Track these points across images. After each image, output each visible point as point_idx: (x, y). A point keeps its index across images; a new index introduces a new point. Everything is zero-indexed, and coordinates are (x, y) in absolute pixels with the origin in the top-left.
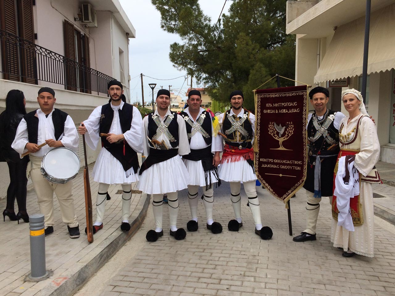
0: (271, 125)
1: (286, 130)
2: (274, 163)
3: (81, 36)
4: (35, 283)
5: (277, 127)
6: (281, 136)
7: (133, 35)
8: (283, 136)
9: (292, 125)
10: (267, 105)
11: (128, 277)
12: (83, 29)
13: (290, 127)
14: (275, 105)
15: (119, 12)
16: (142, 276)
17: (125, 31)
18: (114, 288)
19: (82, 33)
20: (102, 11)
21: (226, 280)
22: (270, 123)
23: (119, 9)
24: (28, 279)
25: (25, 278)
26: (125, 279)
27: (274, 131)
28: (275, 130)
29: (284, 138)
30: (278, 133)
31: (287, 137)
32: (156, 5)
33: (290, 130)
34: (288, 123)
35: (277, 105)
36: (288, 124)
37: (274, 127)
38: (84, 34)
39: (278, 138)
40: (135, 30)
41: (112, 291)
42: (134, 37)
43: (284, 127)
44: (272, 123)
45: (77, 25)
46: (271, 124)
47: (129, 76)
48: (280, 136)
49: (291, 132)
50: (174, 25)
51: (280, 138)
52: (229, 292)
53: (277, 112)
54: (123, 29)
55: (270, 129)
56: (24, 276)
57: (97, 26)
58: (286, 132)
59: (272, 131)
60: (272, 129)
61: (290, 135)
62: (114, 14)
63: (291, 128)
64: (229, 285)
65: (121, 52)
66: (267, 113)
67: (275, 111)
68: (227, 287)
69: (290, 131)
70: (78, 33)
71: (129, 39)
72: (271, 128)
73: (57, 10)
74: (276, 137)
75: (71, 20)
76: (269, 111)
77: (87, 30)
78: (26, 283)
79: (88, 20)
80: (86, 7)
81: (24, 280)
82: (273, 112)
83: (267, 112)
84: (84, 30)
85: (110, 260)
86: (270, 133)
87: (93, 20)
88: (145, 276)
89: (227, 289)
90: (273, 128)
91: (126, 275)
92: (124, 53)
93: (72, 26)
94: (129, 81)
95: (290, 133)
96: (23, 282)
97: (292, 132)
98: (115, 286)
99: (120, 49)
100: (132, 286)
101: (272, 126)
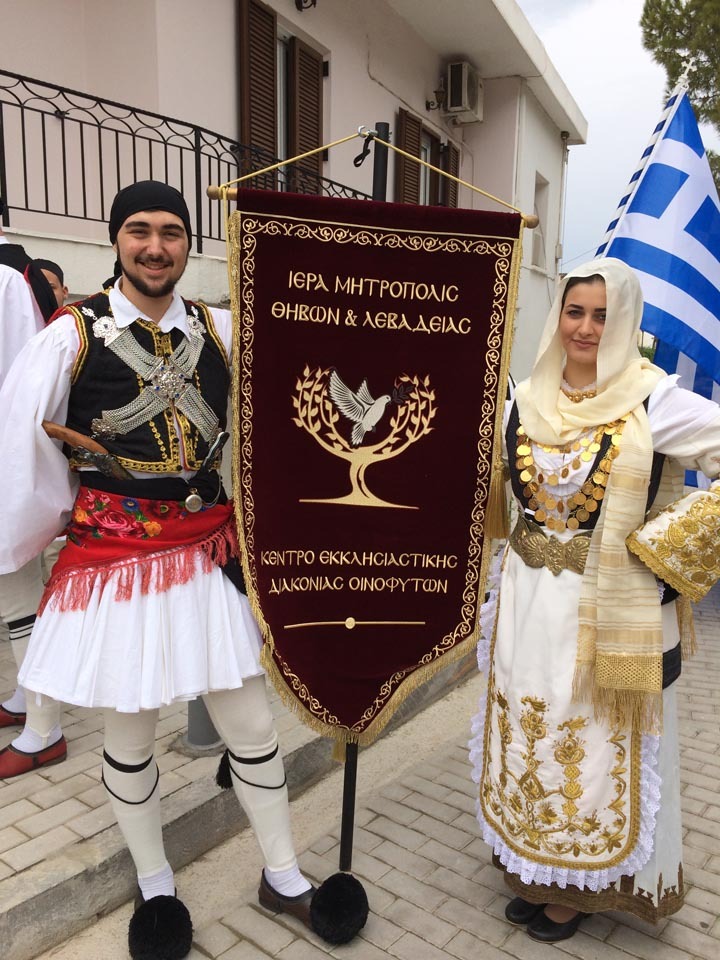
0: (308, 385)
1: (390, 411)
2: (318, 570)
3: (439, 148)
4: (189, 759)
5: (342, 394)
6: (360, 441)
7: (580, 136)
8: (371, 439)
9: (429, 389)
10: (293, 279)
11: (421, 797)
12: (445, 128)
13: (413, 401)
14: (343, 281)
15: (541, 76)
16: (457, 803)
17: (558, 128)
18: (373, 820)
19: (444, 141)
20: (499, 78)
21: (709, 891)
22: (307, 372)
23: (541, 67)
24: (179, 744)
25: (175, 741)
26: (413, 801)
27: (326, 413)
28: (329, 406)
29: (379, 452)
30: (345, 427)
31: (395, 446)
32: (656, 50)
33: (415, 412)
34: (405, 379)
35: (357, 289)
36: (409, 383)
37: (325, 393)
38: (449, 142)
39: (345, 449)
40: (586, 123)
41: (367, 827)
42: (581, 142)
43: (385, 400)
44: (319, 375)
45: (431, 121)
46: (312, 378)
47: (559, 247)
48: (357, 440)
49: (421, 426)
50: (705, 100)
51: (356, 447)
52: (704, 939)
53: (351, 319)
54: (554, 123)
55: (304, 403)
56: (175, 735)
57: (481, 119)
58: (393, 422)
59: (314, 412)
60: (314, 404)
61: (412, 438)
62: (528, 84)
63: (422, 406)
64: (712, 913)
65: (541, 185)
66: (290, 323)
67: (343, 316)
68: (705, 918)
69: (415, 421)
70: (434, 140)
71: (569, 147)
72: (308, 397)
73: (381, 85)
74: (337, 441)
75: (417, 109)
76: (301, 313)
77: (458, 131)
78: (171, 753)
79: (460, 104)
80: (457, 71)
81: (169, 746)
82: (330, 316)
83: (292, 315)
84: (449, 133)
85: (395, 732)
86: (300, 423)
87: (473, 103)
88: (464, 808)
89: (704, 925)
90: (318, 399)
91: (418, 789)
92: (550, 186)
93: (417, 122)
94: (557, 260)
95: (412, 429)
96: (165, 750)
97: (426, 422)
98: (379, 815)
99: (538, 175)
100: (421, 829)
101: (317, 388)
